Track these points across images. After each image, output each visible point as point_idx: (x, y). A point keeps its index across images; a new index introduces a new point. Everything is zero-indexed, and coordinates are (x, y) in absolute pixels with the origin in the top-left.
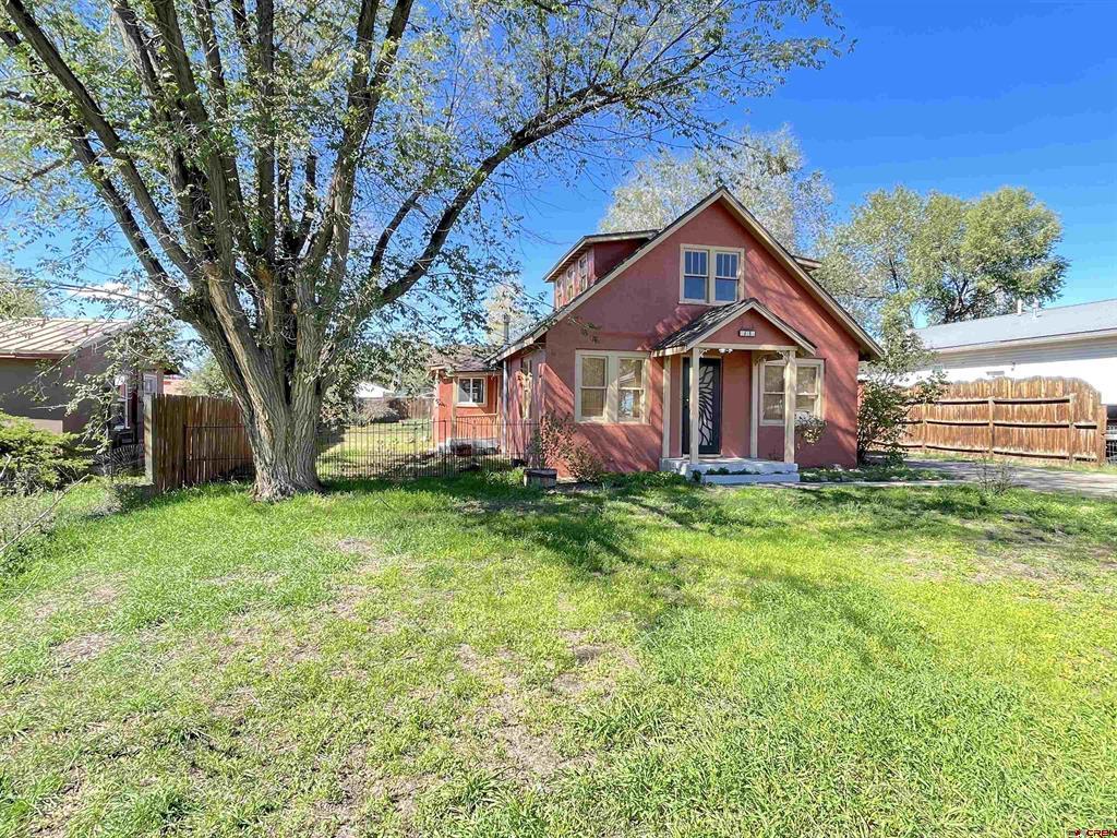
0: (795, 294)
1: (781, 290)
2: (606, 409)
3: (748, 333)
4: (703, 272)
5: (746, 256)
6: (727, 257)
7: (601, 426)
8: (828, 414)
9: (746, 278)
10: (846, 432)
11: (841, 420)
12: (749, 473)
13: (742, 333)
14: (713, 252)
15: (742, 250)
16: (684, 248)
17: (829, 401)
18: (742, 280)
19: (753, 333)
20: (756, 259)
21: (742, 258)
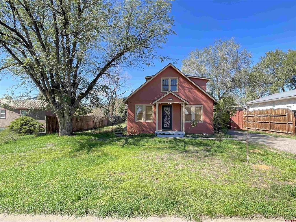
0: (193, 88)
1: (189, 87)
2: (143, 118)
3: (170, 99)
4: (167, 84)
5: (179, 79)
6: (174, 80)
7: (141, 123)
8: (204, 119)
9: (179, 85)
10: (209, 124)
11: (208, 121)
12: (171, 134)
13: (169, 99)
14: (170, 79)
15: (178, 78)
16: (162, 79)
17: (204, 116)
18: (178, 85)
19: (172, 99)
20: (182, 80)
21: (178, 80)
